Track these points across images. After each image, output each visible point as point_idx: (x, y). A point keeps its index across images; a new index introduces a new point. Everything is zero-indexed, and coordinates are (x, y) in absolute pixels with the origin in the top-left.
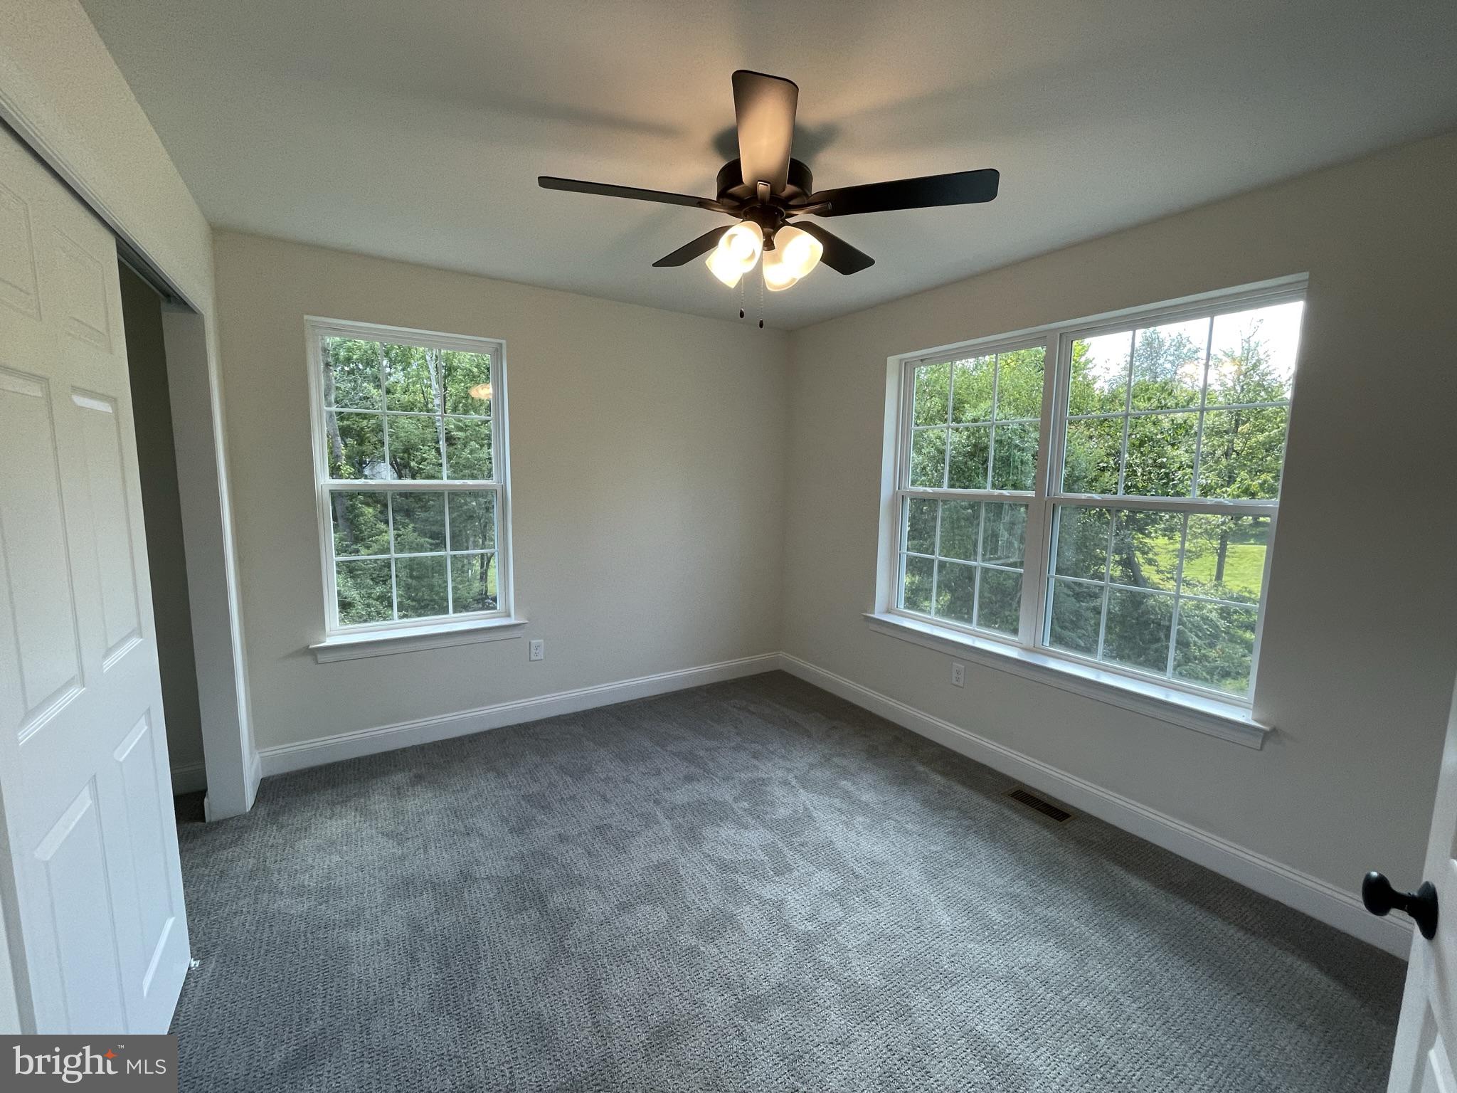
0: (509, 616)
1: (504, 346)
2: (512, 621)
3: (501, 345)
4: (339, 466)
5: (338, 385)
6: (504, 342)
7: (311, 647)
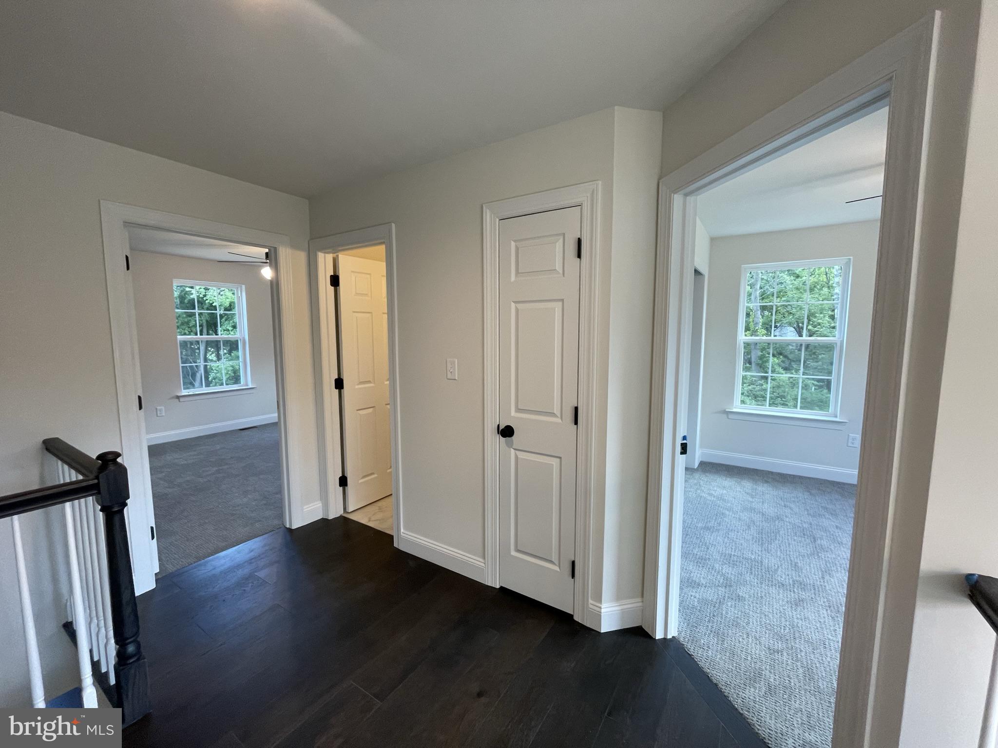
0: (836, 417)
1: (852, 260)
2: (837, 419)
3: (850, 259)
4: (757, 329)
5: (763, 277)
6: (851, 257)
7: (727, 410)
